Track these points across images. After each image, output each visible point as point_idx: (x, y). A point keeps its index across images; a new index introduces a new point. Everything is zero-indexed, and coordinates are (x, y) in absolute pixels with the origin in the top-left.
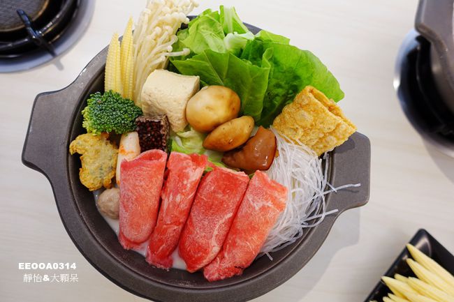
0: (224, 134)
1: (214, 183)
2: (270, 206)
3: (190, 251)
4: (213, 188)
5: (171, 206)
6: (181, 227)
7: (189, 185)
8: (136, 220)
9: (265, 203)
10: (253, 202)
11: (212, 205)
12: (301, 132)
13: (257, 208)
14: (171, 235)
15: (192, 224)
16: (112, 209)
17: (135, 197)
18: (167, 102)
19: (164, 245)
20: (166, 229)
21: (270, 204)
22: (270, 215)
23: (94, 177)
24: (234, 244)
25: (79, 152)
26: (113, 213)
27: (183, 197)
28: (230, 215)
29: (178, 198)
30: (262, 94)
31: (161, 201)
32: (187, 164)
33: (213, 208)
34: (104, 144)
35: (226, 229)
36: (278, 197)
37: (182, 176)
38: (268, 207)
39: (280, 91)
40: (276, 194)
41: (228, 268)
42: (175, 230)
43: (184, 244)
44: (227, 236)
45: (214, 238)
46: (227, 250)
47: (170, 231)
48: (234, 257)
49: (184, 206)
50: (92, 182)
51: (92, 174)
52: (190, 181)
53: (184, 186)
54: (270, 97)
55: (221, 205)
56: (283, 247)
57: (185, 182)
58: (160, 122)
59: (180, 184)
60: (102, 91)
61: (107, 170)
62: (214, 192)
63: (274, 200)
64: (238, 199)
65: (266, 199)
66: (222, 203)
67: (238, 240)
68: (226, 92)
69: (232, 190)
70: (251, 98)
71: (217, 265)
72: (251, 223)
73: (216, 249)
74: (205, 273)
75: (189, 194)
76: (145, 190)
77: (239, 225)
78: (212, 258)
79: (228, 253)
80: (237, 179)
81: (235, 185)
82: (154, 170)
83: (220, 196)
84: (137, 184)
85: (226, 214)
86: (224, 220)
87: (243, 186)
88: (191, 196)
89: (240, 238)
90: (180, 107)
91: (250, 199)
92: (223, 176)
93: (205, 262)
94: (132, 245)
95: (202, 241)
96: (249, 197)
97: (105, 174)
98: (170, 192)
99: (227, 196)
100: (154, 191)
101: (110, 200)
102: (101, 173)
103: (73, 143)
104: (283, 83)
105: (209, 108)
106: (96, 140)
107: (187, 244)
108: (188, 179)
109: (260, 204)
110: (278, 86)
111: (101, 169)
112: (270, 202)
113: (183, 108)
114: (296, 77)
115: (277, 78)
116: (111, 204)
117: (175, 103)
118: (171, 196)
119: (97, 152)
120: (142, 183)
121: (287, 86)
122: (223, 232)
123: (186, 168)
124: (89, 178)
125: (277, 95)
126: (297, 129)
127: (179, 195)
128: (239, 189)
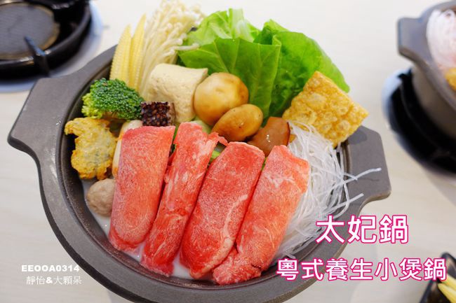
0: (235, 117)
1: (226, 160)
2: (292, 182)
3: (197, 245)
4: (225, 165)
5: (176, 188)
6: (186, 218)
7: (198, 160)
8: (133, 205)
9: (285, 178)
10: (272, 178)
11: (225, 185)
12: (314, 115)
13: (277, 185)
14: (174, 228)
15: (199, 212)
16: (104, 200)
17: (135, 173)
18: (175, 87)
19: (164, 243)
20: (168, 220)
21: (291, 179)
23: (87, 161)
24: (250, 233)
25: (76, 133)
26: (104, 205)
27: (191, 175)
28: (245, 197)
29: (186, 177)
30: (271, 81)
31: (164, 184)
32: (198, 134)
33: (226, 189)
34: (103, 130)
35: (240, 215)
36: (300, 172)
37: (191, 149)
38: (290, 183)
39: (288, 83)
40: (298, 168)
41: (244, 267)
42: (178, 221)
43: (189, 237)
45: (226, 226)
46: (242, 242)
47: (173, 221)
48: (251, 250)
49: (192, 188)
50: (84, 166)
51: (86, 158)
52: (200, 155)
53: (193, 162)
54: (278, 90)
55: (235, 184)
56: (305, 246)
57: (194, 157)
58: (167, 103)
59: (189, 159)
60: (107, 77)
61: (104, 156)
62: (227, 169)
63: (296, 174)
64: (253, 179)
65: (287, 174)
66: (235, 182)
67: (256, 228)
68: (236, 79)
69: (246, 166)
70: (260, 88)
71: (228, 265)
72: (271, 204)
73: (229, 242)
74: (214, 275)
75: (197, 172)
76: (148, 164)
77: (256, 209)
78: (224, 256)
79: (244, 246)
80: (253, 153)
81: (251, 160)
82: (161, 138)
83: (233, 174)
84: (140, 154)
85: (241, 195)
86: (237, 203)
87: (259, 163)
88: (200, 175)
89: (258, 224)
90: (188, 93)
91: (269, 177)
92: (237, 150)
93: (215, 259)
94: (124, 246)
95: (212, 231)
96: (267, 174)
97: (101, 160)
98: (177, 170)
99: (241, 174)
100: (158, 168)
101: (103, 190)
102: (96, 159)
103: (70, 123)
104: (291, 74)
105: (219, 90)
106: (96, 123)
107: (193, 237)
108: (197, 153)
109: (280, 180)
110: (286, 77)
111: (97, 155)
112: (291, 177)
113: (192, 93)
114: (303, 69)
115: (285, 68)
116: (104, 194)
117: (182, 88)
118: (177, 176)
119: (95, 136)
120: (146, 154)
121: (294, 78)
122: (237, 220)
123: (196, 140)
124: (82, 161)
125: (285, 88)
126: (310, 112)
127: (186, 173)
128: (254, 165)
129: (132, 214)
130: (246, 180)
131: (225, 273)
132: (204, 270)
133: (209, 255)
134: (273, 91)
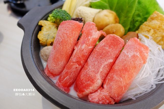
1: (105, 42)
2: (138, 55)
3: (83, 80)
4: (103, 44)
5: (78, 51)
7: (91, 39)
8: (57, 55)
9: (135, 53)
10: (127, 53)
11: (102, 53)
12: (152, 31)
13: (130, 56)
14: (74, 70)
15: (87, 65)
16: (47, 53)
17: (61, 40)
18: (87, 13)
19: (68, 77)
20: (72, 65)
21: (138, 54)
22: (137, 62)
23: (44, 36)
24: (112, 79)
25: (43, 25)
26: (46, 56)
27: (86, 46)
28: (111, 61)
29: (84, 46)
30: (131, 15)
32: (93, 27)
34: (54, 27)
36: (144, 52)
37: (89, 34)
38: (137, 56)
39: (139, 19)
40: (143, 49)
41: (106, 96)
42: (76, 67)
44: (107, 74)
45: (99, 73)
46: (106, 83)
47: (74, 67)
48: (111, 88)
50: (43, 38)
51: (44, 35)
52: (92, 37)
53: (88, 40)
55: (107, 53)
57: (89, 38)
58: (82, 18)
59: (87, 39)
61: (51, 37)
62: (104, 46)
63: (141, 52)
65: (136, 51)
66: (107, 52)
67: (115, 76)
68: (114, 13)
69: (114, 46)
72: (125, 65)
73: (99, 82)
74: (89, 97)
75: (89, 46)
76: (68, 37)
78: (96, 88)
79: (107, 85)
80: (119, 40)
81: (117, 43)
83: (107, 48)
85: (109, 59)
86: (107, 63)
87: (121, 46)
89: (117, 75)
90: (92, 16)
91: (126, 52)
92: (111, 38)
95: (92, 74)
97: (50, 38)
98: (80, 43)
99: (111, 49)
100: (72, 41)
101: (48, 49)
102: (48, 37)
104: (141, 14)
105: (106, 16)
106: (51, 23)
107: (82, 76)
108: (91, 36)
109: (132, 54)
110: (139, 15)
111: (49, 35)
112: (138, 53)
113: (93, 17)
114: (148, 13)
115: (139, 10)
116: (47, 51)
117: (89, 14)
118: (80, 46)
119: (50, 28)
121: (142, 17)
123: (92, 30)
124: (42, 36)
125: (137, 21)
126: (150, 30)
127: (84, 45)
128: (118, 46)
129: (56, 60)
130: (113, 53)
131: (95, 97)
132: (84, 93)
133: (88, 86)
134: (131, 22)
